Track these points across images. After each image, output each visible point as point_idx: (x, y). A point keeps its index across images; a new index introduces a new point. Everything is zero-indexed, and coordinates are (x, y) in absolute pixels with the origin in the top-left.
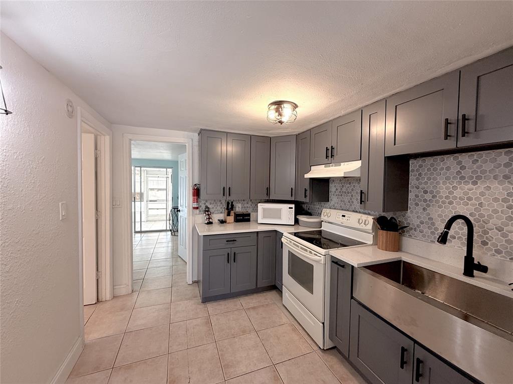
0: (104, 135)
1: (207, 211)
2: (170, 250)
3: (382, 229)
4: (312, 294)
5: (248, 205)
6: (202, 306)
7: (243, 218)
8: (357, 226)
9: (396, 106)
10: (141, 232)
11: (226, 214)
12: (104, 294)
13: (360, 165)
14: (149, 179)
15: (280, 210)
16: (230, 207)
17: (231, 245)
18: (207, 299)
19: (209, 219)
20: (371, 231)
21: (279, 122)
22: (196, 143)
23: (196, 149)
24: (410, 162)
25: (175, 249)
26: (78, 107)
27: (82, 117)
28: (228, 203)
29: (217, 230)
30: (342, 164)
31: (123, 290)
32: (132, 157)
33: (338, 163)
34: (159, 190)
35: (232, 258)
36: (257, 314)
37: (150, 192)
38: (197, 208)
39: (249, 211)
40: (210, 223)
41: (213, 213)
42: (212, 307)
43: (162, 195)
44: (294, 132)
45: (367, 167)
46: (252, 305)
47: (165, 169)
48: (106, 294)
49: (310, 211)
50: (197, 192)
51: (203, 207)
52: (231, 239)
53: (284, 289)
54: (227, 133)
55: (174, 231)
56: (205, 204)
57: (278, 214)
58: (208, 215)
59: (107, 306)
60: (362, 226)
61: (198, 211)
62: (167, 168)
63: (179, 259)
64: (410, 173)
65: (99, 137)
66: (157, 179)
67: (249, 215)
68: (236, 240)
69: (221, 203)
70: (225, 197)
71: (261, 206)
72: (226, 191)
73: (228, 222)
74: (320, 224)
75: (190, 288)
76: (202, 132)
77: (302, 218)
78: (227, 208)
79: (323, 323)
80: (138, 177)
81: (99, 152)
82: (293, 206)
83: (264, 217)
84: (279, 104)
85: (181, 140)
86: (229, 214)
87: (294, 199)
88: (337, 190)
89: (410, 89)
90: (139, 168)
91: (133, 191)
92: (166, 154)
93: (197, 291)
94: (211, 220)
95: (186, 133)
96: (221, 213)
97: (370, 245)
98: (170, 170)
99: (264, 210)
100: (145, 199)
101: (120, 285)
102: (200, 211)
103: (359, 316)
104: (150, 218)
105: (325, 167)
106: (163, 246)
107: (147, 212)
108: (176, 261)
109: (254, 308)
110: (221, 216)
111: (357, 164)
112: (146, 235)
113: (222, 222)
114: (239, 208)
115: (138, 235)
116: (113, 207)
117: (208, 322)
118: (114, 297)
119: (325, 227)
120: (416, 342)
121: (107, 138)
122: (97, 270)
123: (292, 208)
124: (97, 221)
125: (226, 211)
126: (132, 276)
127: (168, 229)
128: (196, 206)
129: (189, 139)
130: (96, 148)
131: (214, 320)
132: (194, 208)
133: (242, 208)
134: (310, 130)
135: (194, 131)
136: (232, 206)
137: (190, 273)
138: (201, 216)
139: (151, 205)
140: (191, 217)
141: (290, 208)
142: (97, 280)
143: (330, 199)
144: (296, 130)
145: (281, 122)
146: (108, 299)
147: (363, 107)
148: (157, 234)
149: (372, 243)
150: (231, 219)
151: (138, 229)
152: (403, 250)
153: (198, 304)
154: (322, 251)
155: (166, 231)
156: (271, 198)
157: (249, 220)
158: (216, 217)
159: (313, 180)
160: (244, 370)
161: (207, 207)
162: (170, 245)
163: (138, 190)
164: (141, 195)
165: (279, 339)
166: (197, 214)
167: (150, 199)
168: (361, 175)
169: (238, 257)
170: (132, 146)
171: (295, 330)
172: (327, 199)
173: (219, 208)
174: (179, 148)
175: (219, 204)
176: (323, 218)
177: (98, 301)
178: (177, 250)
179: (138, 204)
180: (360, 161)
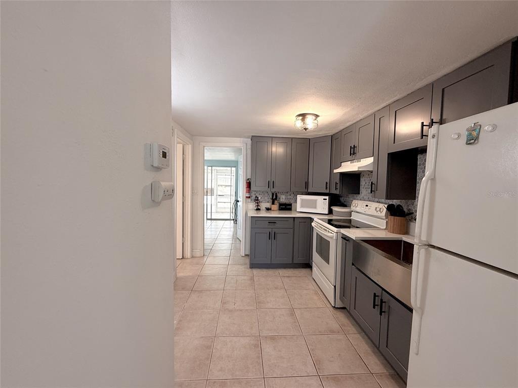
0: (188, 144)
1: (257, 200)
2: (231, 233)
3: (391, 215)
4: (329, 264)
5: (290, 197)
6: (250, 270)
7: (286, 207)
8: (375, 213)
9: (396, 111)
10: (211, 219)
11: (271, 203)
12: (186, 254)
13: (373, 161)
14: (219, 176)
15: (316, 200)
16: (274, 197)
17: (272, 226)
18: (253, 266)
19: (258, 206)
20: (384, 218)
21: (304, 129)
22: (249, 146)
23: (249, 151)
24: (419, 157)
25: (235, 233)
26: (176, 129)
27: (177, 135)
28: (273, 194)
29: (263, 214)
30: (362, 160)
31: (198, 253)
32: (205, 159)
33: (359, 159)
34: (227, 186)
35: (272, 236)
36: (290, 280)
37: (220, 188)
38: (249, 197)
39: (292, 202)
40: (258, 209)
41: (261, 202)
42: (256, 272)
43: (227, 191)
44: (329, 133)
45: (377, 162)
46: (287, 275)
47: (230, 168)
48: (188, 254)
49: (345, 203)
50: (249, 185)
51: (254, 197)
52: (272, 221)
53: (314, 265)
54: (272, 137)
55: (235, 221)
56: (255, 194)
57: (314, 204)
58: (257, 203)
59: (188, 261)
60: (379, 214)
61: (249, 200)
62: (231, 167)
63: (238, 240)
64: (418, 167)
65: (185, 146)
66: (224, 176)
67: (291, 205)
68: (275, 223)
69: (268, 194)
70: (269, 189)
71: (300, 198)
72: (270, 184)
73: (272, 209)
74: (350, 214)
75: (243, 258)
76: (253, 138)
77: (335, 209)
78: (272, 199)
79: (335, 287)
80: (210, 175)
81: (185, 156)
82: (327, 197)
83: (302, 206)
84: (303, 116)
85: (238, 145)
86: (273, 203)
87: (328, 192)
88: (366, 183)
89: (404, 97)
90: (211, 168)
91: (206, 187)
92: (229, 155)
93: (248, 261)
94: (259, 207)
95: (242, 139)
96: (268, 202)
97: (382, 229)
98: (234, 169)
99: (302, 200)
100: (215, 195)
101: (196, 249)
102: (251, 200)
103: (356, 278)
104: (218, 210)
105: (351, 163)
106: (227, 230)
107: (217, 205)
108: (235, 241)
109: (289, 277)
110: (268, 205)
111: (370, 160)
112: (215, 221)
113: (268, 209)
114: (283, 199)
115: (209, 221)
116: (193, 193)
117: (252, 279)
118: (193, 257)
119: (354, 217)
120: (383, 289)
121: (190, 146)
122: (183, 237)
123: (326, 199)
124: (183, 203)
125: (271, 201)
126: (204, 247)
127: (232, 218)
128: (248, 196)
129: (243, 143)
130: (183, 154)
131: (256, 279)
132: (247, 197)
133: (286, 199)
134: (341, 131)
135: (248, 138)
136: (276, 196)
137: (244, 249)
138: (252, 203)
139: (220, 199)
140: (245, 204)
141: (324, 199)
142: (183, 243)
143: (360, 192)
144: (330, 132)
145: (306, 129)
146: (189, 257)
147: (375, 112)
148: (224, 221)
149: (385, 227)
150: (276, 207)
151: (209, 217)
152: (410, 233)
153: (248, 269)
154: (335, 229)
155: (230, 220)
156: (309, 191)
157: (290, 209)
158: (264, 206)
159: (343, 175)
160: (271, 306)
161: (256, 197)
162: (232, 230)
163: (209, 187)
164: (212, 190)
165: (301, 296)
166: (249, 202)
167: (219, 193)
168: (373, 168)
169: (278, 236)
170: (205, 150)
171: (316, 293)
172: (358, 192)
173: (266, 198)
174: (238, 151)
175: (266, 195)
176: (353, 208)
177: (183, 258)
178: (236, 233)
179: (209, 197)
180: (373, 158)
